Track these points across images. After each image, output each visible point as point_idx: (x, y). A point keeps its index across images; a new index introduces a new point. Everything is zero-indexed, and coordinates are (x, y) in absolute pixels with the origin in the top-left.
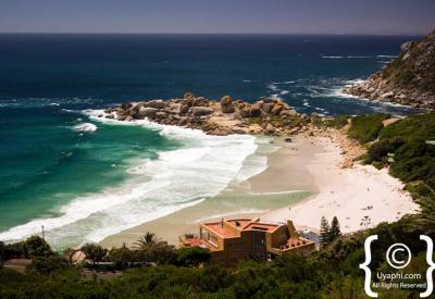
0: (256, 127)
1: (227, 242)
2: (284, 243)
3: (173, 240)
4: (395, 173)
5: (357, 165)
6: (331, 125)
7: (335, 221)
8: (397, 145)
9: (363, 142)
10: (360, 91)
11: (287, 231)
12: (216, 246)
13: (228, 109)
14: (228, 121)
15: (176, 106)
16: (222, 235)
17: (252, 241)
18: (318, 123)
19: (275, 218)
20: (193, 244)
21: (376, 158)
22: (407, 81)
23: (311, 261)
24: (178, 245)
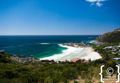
0: (80, 47)
1: (76, 61)
2: (83, 61)
3: (69, 60)
4: (98, 53)
5: (93, 52)
6: (90, 46)
8: (98, 49)
9: (94, 49)
10: (93, 42)
11: (84, 60)
12: (75, 62)
13: (76, 44)
14: (76, 46)
15: (70, 44)
16: (76, 60)
17: (79, 61)
18: (88, 46)
19: (82, 58)
20: (72, 61)
21: (96, 51)
22: (100, 41)
23: (87, 64)
24: (70, 61)
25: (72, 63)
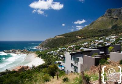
0: (23, 53)
1: (19, 69)
2: (27, 69)
4: (41, 58)
5: (37, 57)
6: (33, 52)
7: (34, 65)
8: (42, 54)
9: (37, 54)
10: (37, 48)
11: (27, 67)
12: (17, 70)
13: (19, 51)
14: (19, 53)
15: (11, 51)
17: (23, 69)
18: (31, 52)
19: (26, 65)
20: (14, 70)
21: (39, 56)
22: (42, 46)
24: (12, 71)
25: (15, 72)
